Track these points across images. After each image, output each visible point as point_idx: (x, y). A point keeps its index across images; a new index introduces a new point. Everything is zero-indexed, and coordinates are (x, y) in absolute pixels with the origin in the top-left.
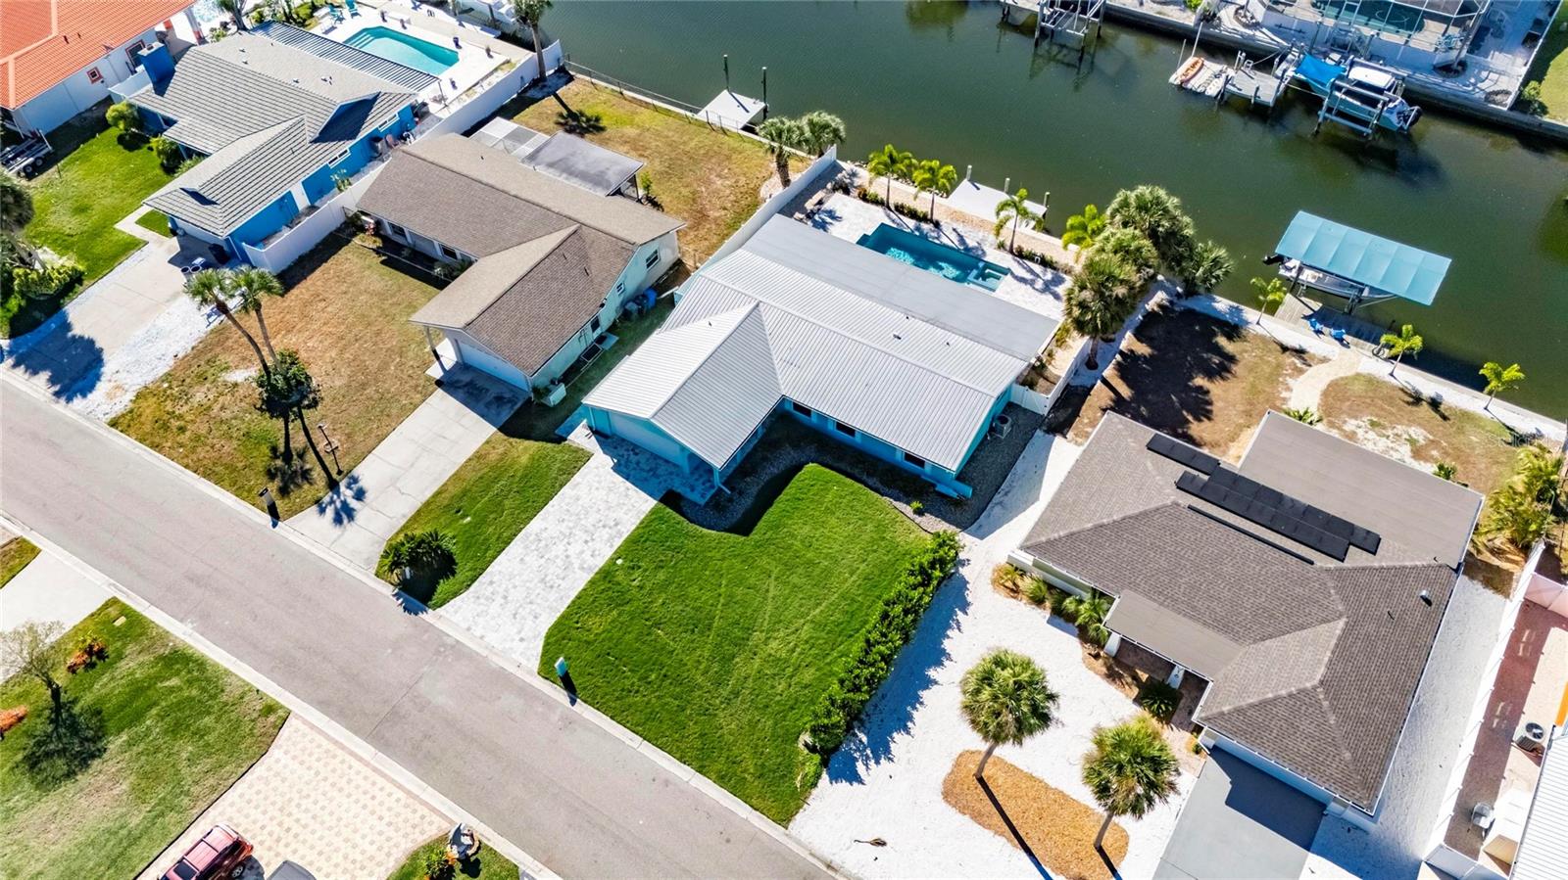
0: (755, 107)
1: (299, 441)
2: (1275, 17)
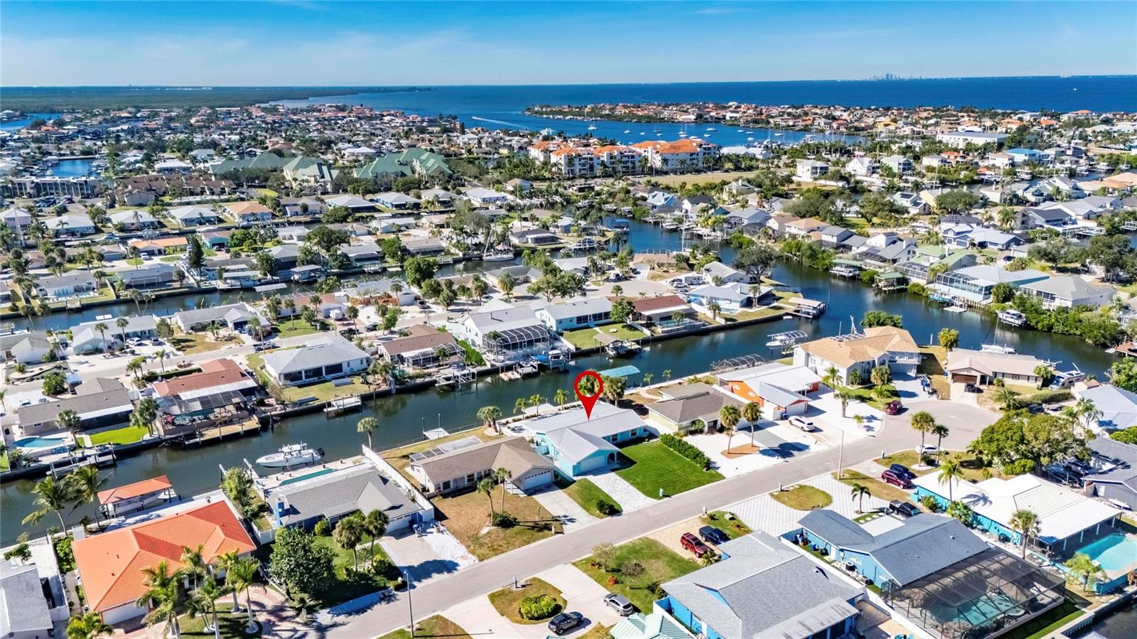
0: (442, 429)
1: (530, 524)
2: (507, 357)
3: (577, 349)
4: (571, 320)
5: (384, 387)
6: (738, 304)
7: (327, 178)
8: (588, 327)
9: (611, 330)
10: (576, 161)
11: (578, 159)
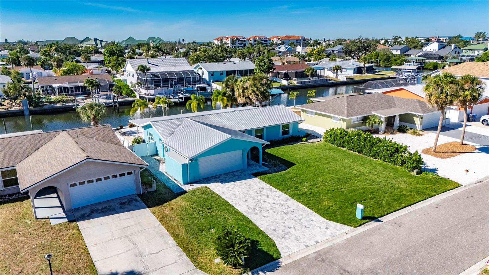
2: (158, 92)
4: (221, 73)
5: (17, 109)
6: (352, 71)
11: (237, 41)
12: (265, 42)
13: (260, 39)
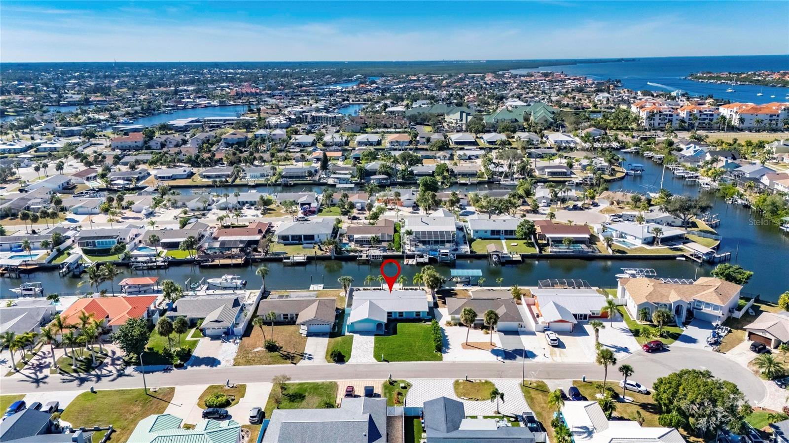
0: (322, 285)
1: (285, 353)
2: (417, 249)
3: (471, 252)
4: (486, 232)
5: (328, 254)
6: (640, 241)
7: (464, 121)
8: (499, 239)
9: (512, 244)
10: (657, 117)
11: (658, 115)
12: (709, 117)
13: (700, 112)
